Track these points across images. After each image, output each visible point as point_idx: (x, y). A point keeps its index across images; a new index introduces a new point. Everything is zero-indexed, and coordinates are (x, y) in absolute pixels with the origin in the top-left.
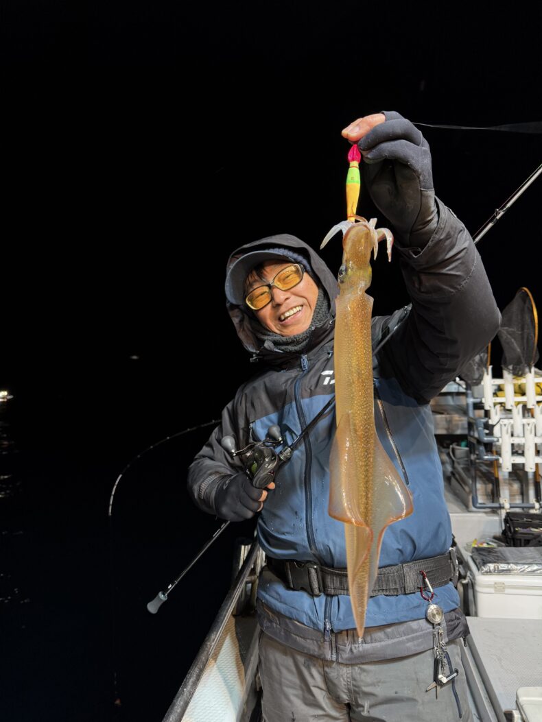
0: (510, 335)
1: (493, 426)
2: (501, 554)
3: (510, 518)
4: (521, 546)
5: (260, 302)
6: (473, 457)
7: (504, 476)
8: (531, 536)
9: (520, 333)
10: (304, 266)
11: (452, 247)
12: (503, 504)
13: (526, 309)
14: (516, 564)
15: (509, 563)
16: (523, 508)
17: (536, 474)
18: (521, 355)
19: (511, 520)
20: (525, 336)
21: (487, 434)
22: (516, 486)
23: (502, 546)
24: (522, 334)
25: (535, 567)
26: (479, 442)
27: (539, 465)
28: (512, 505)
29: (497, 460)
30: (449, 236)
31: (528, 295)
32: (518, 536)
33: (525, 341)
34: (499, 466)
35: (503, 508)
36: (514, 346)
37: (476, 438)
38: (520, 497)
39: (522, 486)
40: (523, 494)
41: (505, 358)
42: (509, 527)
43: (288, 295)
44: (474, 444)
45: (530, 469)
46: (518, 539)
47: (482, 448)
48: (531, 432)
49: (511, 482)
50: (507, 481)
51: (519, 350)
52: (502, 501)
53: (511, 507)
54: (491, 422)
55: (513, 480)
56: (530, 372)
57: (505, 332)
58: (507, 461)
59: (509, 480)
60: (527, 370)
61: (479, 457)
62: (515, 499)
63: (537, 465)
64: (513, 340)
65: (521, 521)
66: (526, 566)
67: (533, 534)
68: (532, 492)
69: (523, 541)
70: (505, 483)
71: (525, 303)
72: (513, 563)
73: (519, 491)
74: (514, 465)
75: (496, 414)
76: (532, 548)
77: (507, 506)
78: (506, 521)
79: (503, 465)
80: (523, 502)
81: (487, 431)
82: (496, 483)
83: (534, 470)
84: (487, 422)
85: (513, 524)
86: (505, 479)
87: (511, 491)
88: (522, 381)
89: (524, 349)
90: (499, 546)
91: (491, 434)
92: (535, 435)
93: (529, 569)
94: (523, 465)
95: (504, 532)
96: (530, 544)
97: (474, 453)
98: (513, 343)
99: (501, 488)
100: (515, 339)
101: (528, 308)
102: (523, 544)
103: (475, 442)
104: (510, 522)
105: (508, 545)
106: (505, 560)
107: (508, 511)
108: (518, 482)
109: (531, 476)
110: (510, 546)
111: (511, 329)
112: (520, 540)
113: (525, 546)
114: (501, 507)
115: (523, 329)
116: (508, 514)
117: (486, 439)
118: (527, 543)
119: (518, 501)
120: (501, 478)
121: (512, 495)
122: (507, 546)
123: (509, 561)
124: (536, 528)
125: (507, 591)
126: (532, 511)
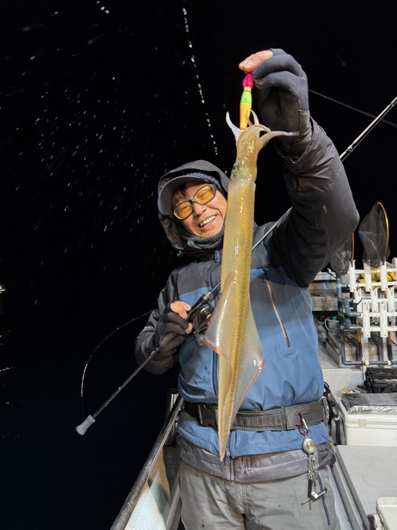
0: (369, 237)
1: (357, 304)
2: (364, 398)
3: (369, 372)
4: (378, 393)
5: (184, 213)
6: (342, 327)
7: (365, 341)
8: (385, 385)
9: (376, 235)
10: (216, 185)
11: (322, 156)
12: (365, 362)
13: (380, 217)
14: (375, 406)
15: (369, 405)
16: (379, 365)
17: (388, 339)
18: (377, 252)
19: (371, 373)
20: (380, 238)
21: (352, 310)
22: (374, 348)
23: (364, 393)
24: (378, 236)
25: (389, 408)
26: (346, 316)
27: (391, 333)
28: (371, 363)
29: (360, 329)
30: (320, 148)
31: (381, 208)
32: (376, 385)
33: (380, 241)
34: (361, 334)
35: (365, 364)
36: (371, 245)
37: (344, 313)
38: (377, 356)
39: (378, 348)
40: (379, 354)
41: (366, 254)
42: (369, 379)
43: (205, 208)
44: (342, 317)
45: (384, 335)
46: (376, 388)
47: (348, 321)
48: (385, 309)
49: (370, 345)
50: (367, 345)
51: (376, 248)
52: (363, 359)
53: (370, 364)
54: (354, 302)
55: (372, 344)
56: (384, 264)
57: (365, 235)
58: (367, 330)
59: (368, 344)
60: (381, 263)
61: (346, 328)
62: (373, 358)
63: (389, 332)
64: (371, 241)
65: (378, 374)
66: (382, 407)
67: (386, 384)
68: (385, 353)
69: (379, 389)
70: (365, 346)
71: (379, 214)
72: (372, 405)
73: (376, 352)
74: (372, 333)
75: (359, 295)
76: (386, 394)
77: (367, 363)
78: (367, 374)
79: (364, 333)
80: (379, 360)
81: (352, 308)
82: (359, 346)
83: (387, 336)
84: (352, 301)
85: (372, 376)
86: (365, 344)
87: (370, 352)
88: (378, 271)
89: (379, 247)
90: (361, 393)
91: (355, 310)
92: (388, 311)
93: (385, 410)
94: (379, 332)
95: (365, 383)
96: (385, 391)
97: (343, 325)
98: (371, 243)
99: (363, 350)
100: (372, 240)
101: (382, 217)
102: (379, 391)
103: (343, 316)
104: (370, 375)
105: (369, 392)
106: (367, 403)
107: (368, 367)
108: (375, 345)
109: (384, 341)
110: (370, 393)
111: (369, 233)
112: (378, 388)
113: (381, 392)
114: (363, 364)
115: (378, 233)
116: (368, 369)
117: (352, 314)
118: (382, 390)
119: (375, 359)
120: (362, 342)
121: (371, 355)
122: (367, 393)
123: (370, 404)
124: (389, 379)
125: (368, 426)
126: (386, 367)
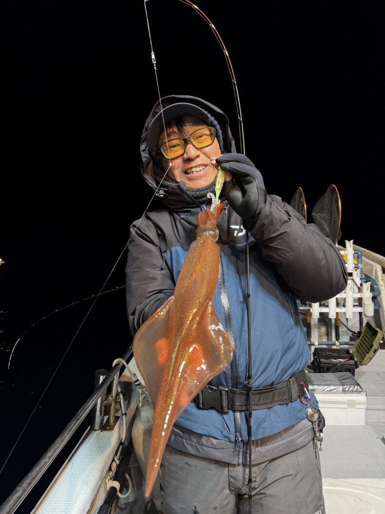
0: (322, 219)
3: (317, 352)
7: (315, 322)
8: (331, 365)
9: (329, 218)
12: (314, 342)
14: (319, 385)
15: (313, 385)
16: (328, 345)
17: (337, 320)
18: (330, 234)
20: (333, 220)
22: (323, 329)
23: (311, 372)
25: (332, 388)
27: (339, 314)
28: (320, 343)
29: (309, 310)
31: (335, 190)
32: (322, 365)
33: (332, 223)
34: (310, 315)
35: (314, 345)
36: (325, 227)
38: (326, 337)
39: (328, 329)
40: (328, 334)
42: (316, 359)
45: (332, 316)
46: (322, 367)
49: (320, 326)
50: (317, 326)
51: (328, 230)
52: (312, 340)
55: (322, 325)
57: (319, 218)
58: (316, 311)
62: (322, 339)
63: (337, 314)
64: (324, 223)
65: (324, 354)
66: (326, 387)
68: (334, 334)
69: (325, 369)
70: (315, 327)
71: (333, 195)
72: (316, 385)
73: (325, 333)
74: (321, 314)
76: (331, 374)
77: (316, 343)
78: (314, 354)
79: (313, 314)
80: (328, 341)
82: (308, 326)
83: (335, 317)
85: (319, 356)
86: (315, 324)
87: (319, 333)
89: (331, 230)
93: (328, 389)
94: (328, 313)
95: (313, 363)
96: (330, 370)
98: (324, 225)
99: (312, 330)
101: (335, 200)
102: (325, 371)
104: (317, 355)
105: (315, 371)
106: (312, 383)
107: (317, 347)
108: (325, 326)
109: (333, 322)
111: (322, 215)
114: (311, 345)
115: (331, 215)
116: (316, 349)
118: (328, 370)
119: (325, 340)
120: (312, 323)
121: (320, 336)
124: (335, 359)
126: (334, 347)
